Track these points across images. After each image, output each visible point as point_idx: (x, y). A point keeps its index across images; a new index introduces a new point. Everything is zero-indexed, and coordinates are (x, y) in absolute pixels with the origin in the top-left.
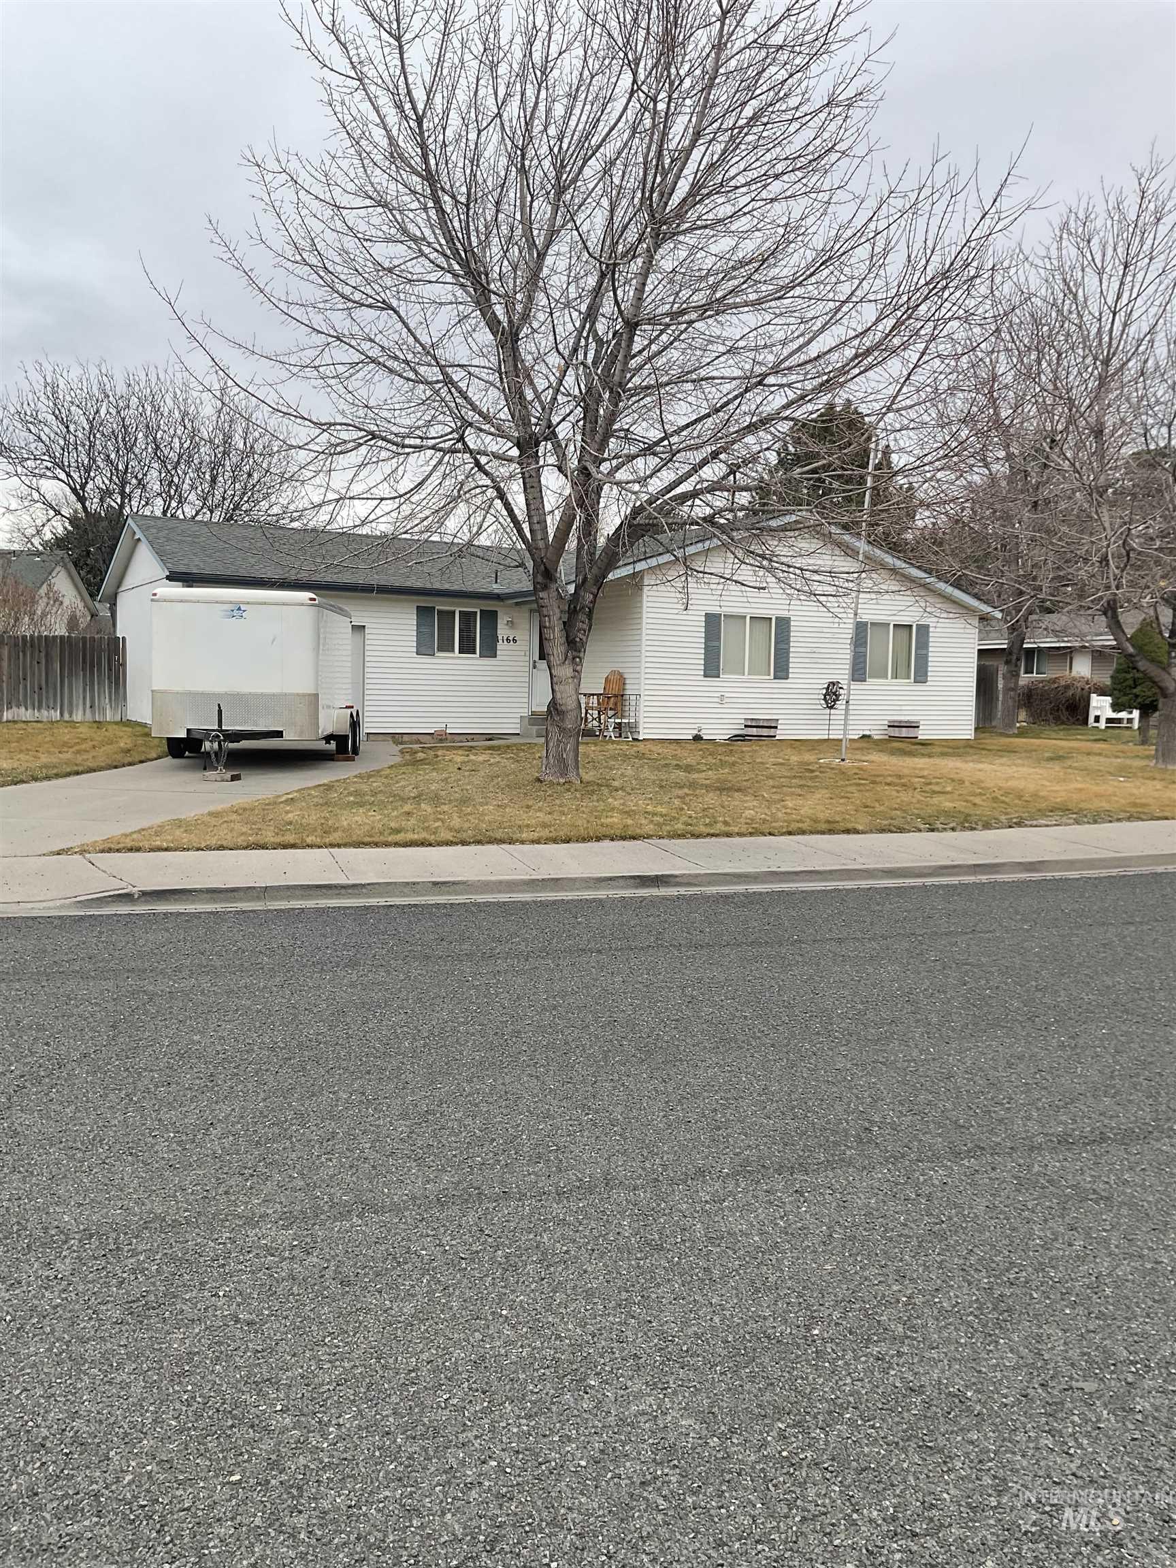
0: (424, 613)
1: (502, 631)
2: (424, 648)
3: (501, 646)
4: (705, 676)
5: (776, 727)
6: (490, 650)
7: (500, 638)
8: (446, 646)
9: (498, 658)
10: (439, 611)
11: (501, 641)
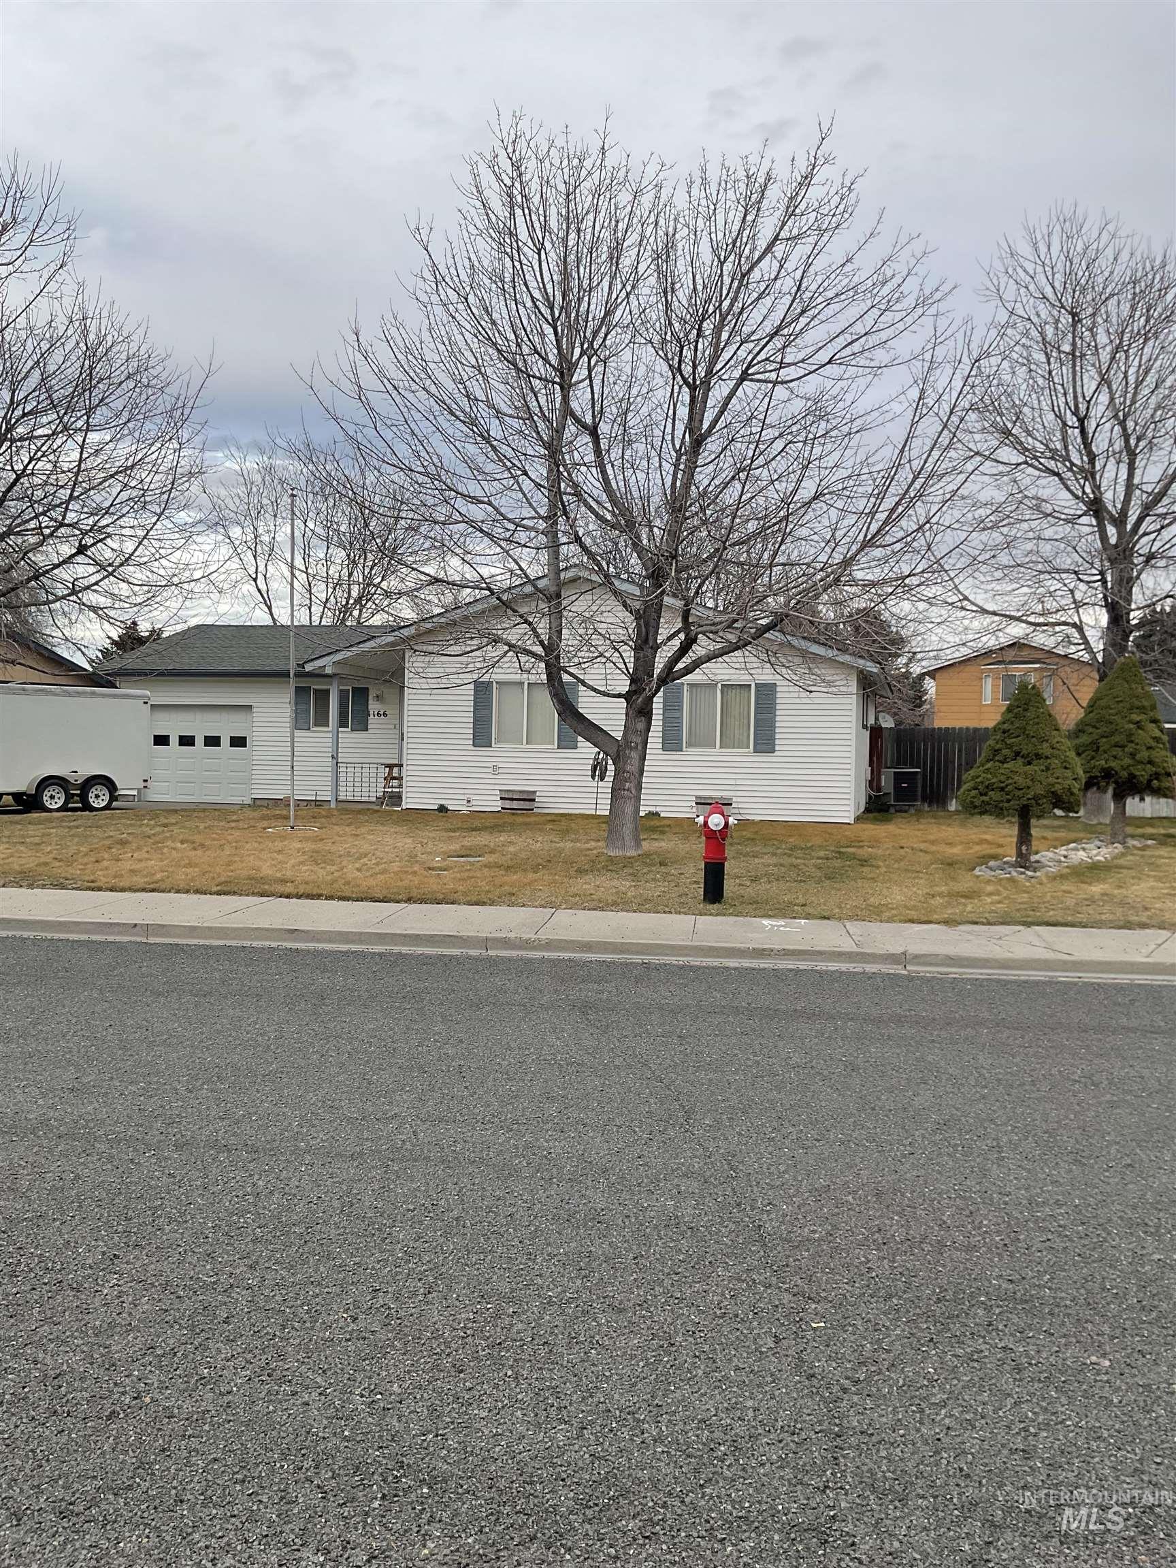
0: (301, 692)
1: (374, 706)
2: (300, 723)
3: (372, 720)
4: (474, 745)
5: (534, 800)
6: (362, 724)
7: (371, 712)
8: (322, 720)
9: (370, 731)
10: (316, 691)
11: (372, 716)
